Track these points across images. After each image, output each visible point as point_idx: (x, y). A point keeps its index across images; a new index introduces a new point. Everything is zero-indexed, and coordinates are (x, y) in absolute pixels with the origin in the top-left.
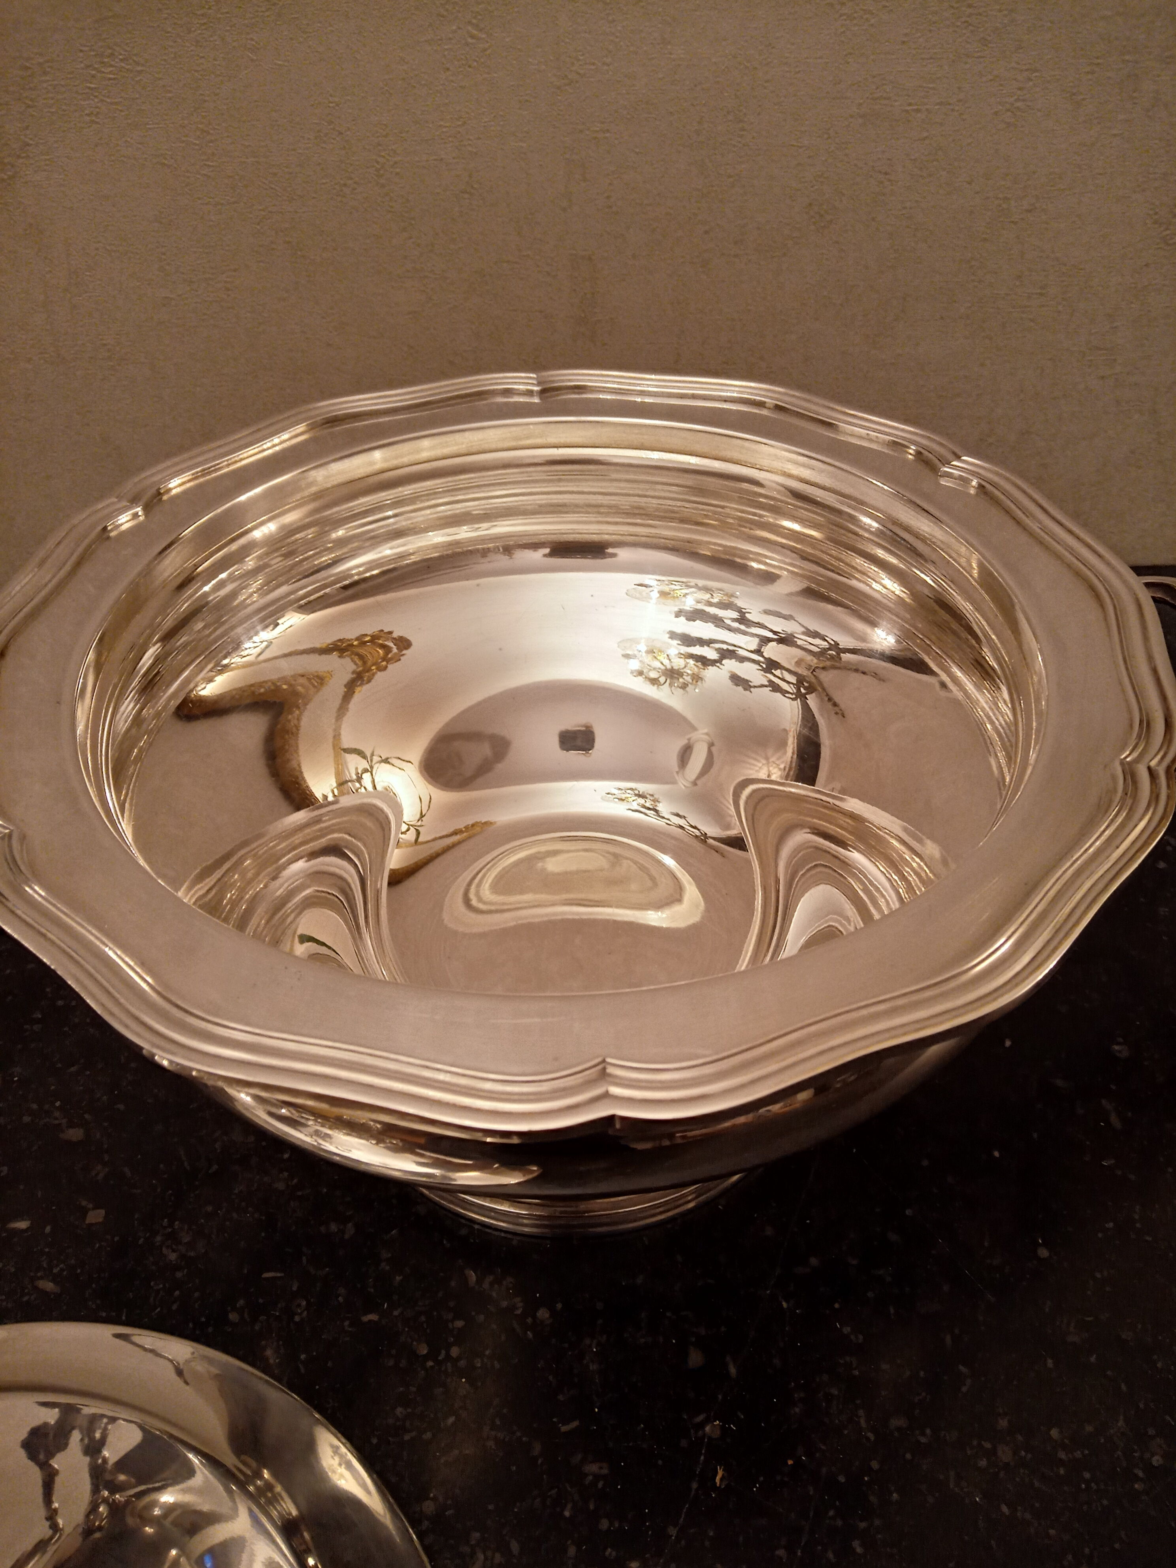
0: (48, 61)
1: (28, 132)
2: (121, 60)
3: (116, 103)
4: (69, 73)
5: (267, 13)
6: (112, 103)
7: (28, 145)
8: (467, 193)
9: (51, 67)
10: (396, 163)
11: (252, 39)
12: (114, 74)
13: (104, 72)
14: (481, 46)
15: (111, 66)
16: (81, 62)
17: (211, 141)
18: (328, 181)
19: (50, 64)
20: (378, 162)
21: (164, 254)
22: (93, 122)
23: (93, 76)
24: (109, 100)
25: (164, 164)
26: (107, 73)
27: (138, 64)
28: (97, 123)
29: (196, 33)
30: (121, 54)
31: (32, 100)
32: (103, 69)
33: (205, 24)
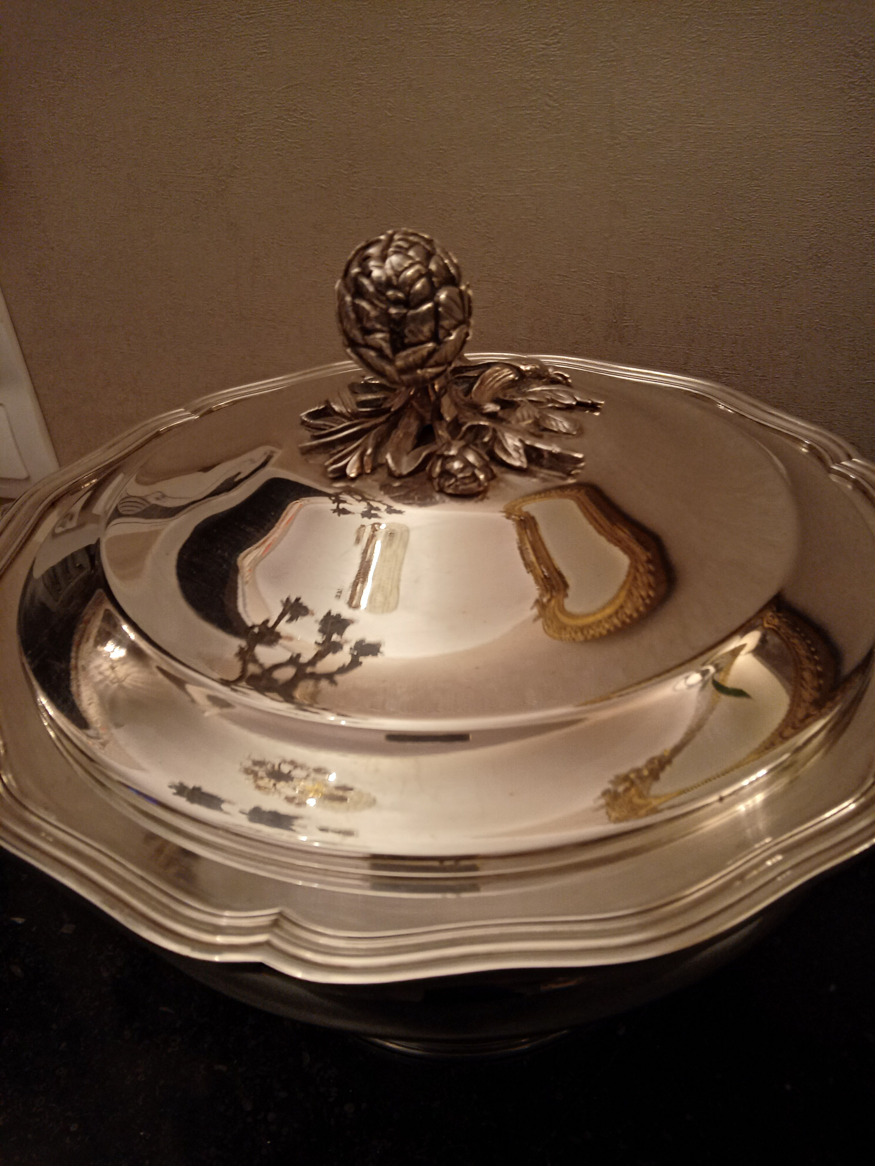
0: (255, 113)
1: (236, 160)
2: (302, 113)
3: (295, 143)
4: (267, 121)
5: (402, 84)
6: (292, 143)
7: (236, 168)
8: (534, 222)
9: (256, 117)
10: (483, 196)
11: (389, 102)
12: (295, 123)
13: (289, 122)
14: (554, 112)
15: (295, 117)
16: (276, 114)
17: (355, 172)
18: (434, 206)
19: (255, 115)
20: (470, 195)
21: (316, 250)
22: (279, 155)
23: (282, 124)
24: (290, 141)
25: (322, 187)
26: (292, 122)
27: (312, 117)
28: (281, 156)
29: (353, 96)
30: (301, 110)
31: (242, 138)
32: (289, 120)
33: (360, 90)
